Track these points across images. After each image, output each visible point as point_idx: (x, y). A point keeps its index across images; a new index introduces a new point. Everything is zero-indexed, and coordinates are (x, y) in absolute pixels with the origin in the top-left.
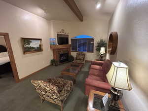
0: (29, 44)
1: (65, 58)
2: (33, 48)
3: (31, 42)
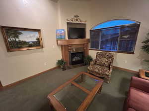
0: (17, 37)
1: (79, 58)
2: (25, 43)
3: (20, 33)
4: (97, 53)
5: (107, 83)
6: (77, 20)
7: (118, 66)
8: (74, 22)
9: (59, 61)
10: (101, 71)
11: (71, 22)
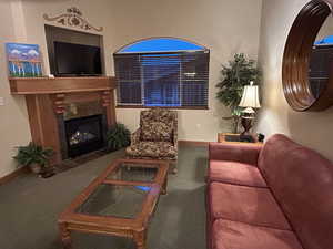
1: (88, 136)
4: (142, 113)
5: (174, 173)
6: (76, 22)
7: (187, 140)
8: (67, 26)
9: (22, 150)
10: (158, 151)
11: (60, 25)
